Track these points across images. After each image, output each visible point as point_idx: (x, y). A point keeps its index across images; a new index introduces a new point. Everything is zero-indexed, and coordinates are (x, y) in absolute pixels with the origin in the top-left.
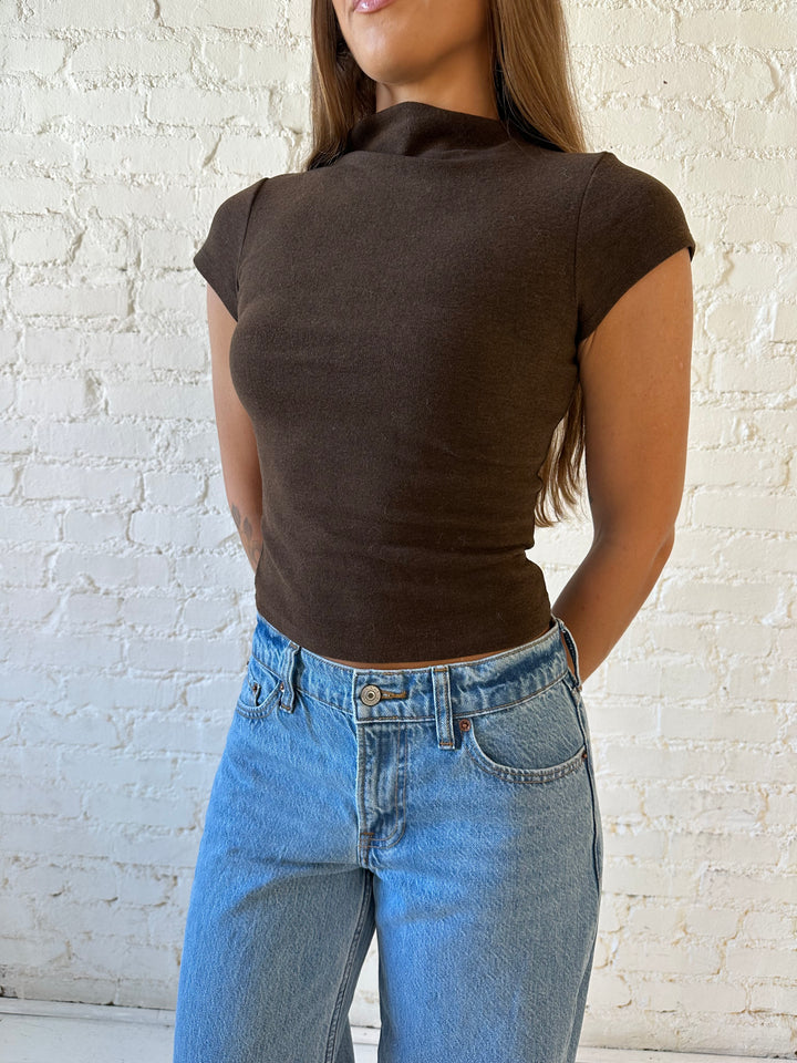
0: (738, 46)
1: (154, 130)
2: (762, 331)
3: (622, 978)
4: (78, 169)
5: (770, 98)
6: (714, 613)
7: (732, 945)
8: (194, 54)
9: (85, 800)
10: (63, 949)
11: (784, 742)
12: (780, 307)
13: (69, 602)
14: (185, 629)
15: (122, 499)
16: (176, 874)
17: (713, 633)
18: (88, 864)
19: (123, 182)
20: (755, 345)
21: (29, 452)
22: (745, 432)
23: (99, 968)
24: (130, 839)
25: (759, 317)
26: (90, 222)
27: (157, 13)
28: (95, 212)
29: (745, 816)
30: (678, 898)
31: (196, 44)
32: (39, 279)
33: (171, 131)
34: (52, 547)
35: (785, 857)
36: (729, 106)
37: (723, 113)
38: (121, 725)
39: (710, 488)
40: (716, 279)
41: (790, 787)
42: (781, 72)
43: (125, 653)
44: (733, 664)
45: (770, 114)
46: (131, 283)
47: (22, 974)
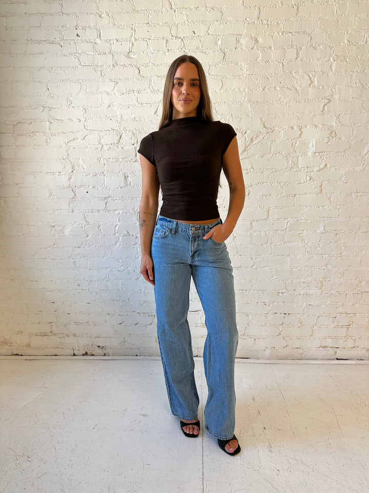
0: (300, 71)
1: (140, 105)
2: (312, 150)
3: (284, 338)
4: (119, 117)
5: (310, 85)
6: (303, 230)
7: (315, 327)
8: (150, 84)
9: (128, 295)
10: (123, 339)
11: (326, 266)
12: (316, 143)
13: (122, 239)
15: (136, 209)
17: (303, 236)
18: (129, 314)
19: (132, 120)
20: (310, 154)
21: (109, 197)
22: (308, 178)
23: (133, 345)
24: (141, 305)
25: (310, 146)
26: (123, 132)
27: (139, 73)
28: (125, 129)
29: (316, 288)
30: (299, 314)
31: (150, 81)
32: (110, 148)
33: (145, 105)
34: (117, 223)
35: (329, 300)
36: (298, 88)
37: (296, 89)
39: (299, 195)
40: (298, 136)
41: (328, 279)
42: (312, 78)
44: (309, 244)
45: (310, 90)
46: (135, 148)
47: (111, 348)
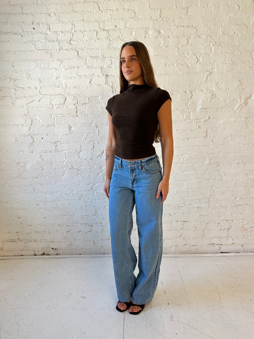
0: (190, 53)
1: (79, 77)
2: (199, 107)
3: (184, 239)
4: (64, 85)
5: (197, 62)
6: (195, 163)
7: (206, 230)
8: (86, 62)
9: (73, 211)
10: (70, 243)
11: (211, 188)
12: (202, 102)
13: (68, 171)
14: (91, 174)
15: (77, 150)
16: (93, 224)
17: (195, 167)
18: (74, 224)
19: (74, 87)
20: (198, 110)
21: (58, 142)
22: (197, 127)
23: (77, 247)
24: (83, 218)
25: (198, 104)
26: (67, 96)
27: (78, 54)
28: (68, 93)
29: (205, 203)
30: (194, 221)
31: (86, 60)
32: (58, 107)
33: (82, 77)
34: (64, 160)
35: (214, 211)
36: (189, 64)
37: (188, 65)
38: (80, 195)
39: (192, 138)
40: (189, 98)
41: (213, 197)
42: (198, 57)
43: (80, 180)
44: (199, 173)
45: (197, 66)
46: (76, 107)
47: (61, 250)
